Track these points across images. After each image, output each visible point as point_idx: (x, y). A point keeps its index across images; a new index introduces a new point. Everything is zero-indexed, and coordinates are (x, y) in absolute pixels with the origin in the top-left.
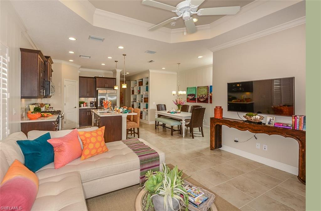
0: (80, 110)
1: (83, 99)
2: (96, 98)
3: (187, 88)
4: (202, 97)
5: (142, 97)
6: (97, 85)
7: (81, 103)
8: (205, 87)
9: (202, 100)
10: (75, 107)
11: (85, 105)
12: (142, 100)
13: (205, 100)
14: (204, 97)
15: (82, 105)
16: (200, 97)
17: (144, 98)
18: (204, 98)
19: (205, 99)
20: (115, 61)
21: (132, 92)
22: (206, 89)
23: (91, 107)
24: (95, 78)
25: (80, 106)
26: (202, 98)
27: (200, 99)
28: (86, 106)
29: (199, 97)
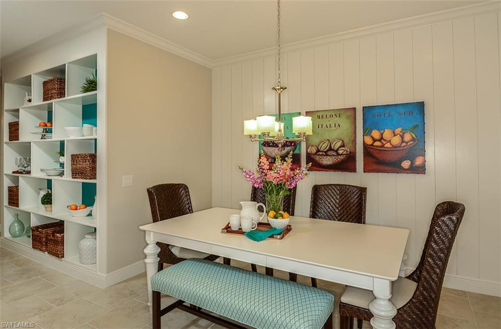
4: (330, 149)
5: (62, 154)
8: (339, 113)
9: (327, 161)
12: (62, 165)
13: (342, 162)
14: (337, 151)
16: (318, 151)
17: (74, 157)
18: (338, 154)
19: (341, 157)
21: (10, 132)
22: (348, 117)
26: (329, 153)
27: (317, 158)
29: (313, 150)
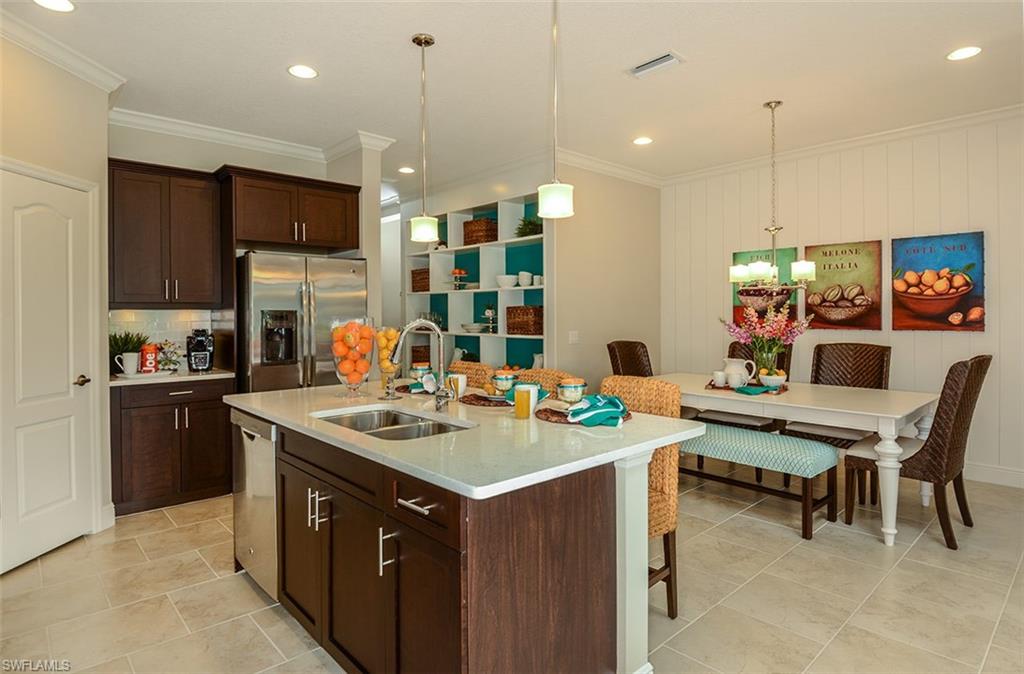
0: (122, 400)
1: (132, 321)
2: (230, 315)
3: (734, 254)
4: (843, 298)
6: (241, 224)
7: (121, 345)
8: (856, 247)
9: (837, 314)
10: (83, 381)
11: (150, 357)
13: (861, 315)
14: (852, 301)
15: (130, 360)
16: (824, 300)
17: (511, 310)
18: (854, 305)
19: (859, 310)
20: (418, 41)
21: (414, 281)
22: (870, 254)
23: (192, 371)
24: (225, 177)
25: (115, 370)
26: (841, 303)
27: (823, 311)
28: (163, 363)
29: (816, 299)
